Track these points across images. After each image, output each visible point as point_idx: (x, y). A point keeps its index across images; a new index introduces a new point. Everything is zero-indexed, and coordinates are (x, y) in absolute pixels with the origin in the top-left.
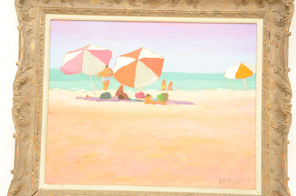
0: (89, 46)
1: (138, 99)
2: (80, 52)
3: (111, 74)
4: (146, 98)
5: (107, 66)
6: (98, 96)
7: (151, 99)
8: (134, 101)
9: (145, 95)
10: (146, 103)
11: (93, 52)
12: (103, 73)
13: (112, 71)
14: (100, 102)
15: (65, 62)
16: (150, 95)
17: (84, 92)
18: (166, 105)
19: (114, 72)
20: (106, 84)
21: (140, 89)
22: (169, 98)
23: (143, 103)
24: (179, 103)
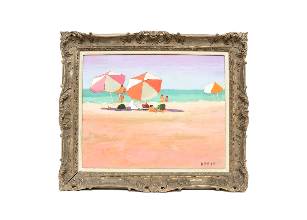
0: (109, 72)
1: (144, 108)
2: (103, 76)
3: (125, 91)
4: (150, 107)
5: (122, 86)
6: (116, 107)
7: (153, 108)
8: (141, 110)
9: (149, 106)
10: (149, 112)
11: (111, 76)
12: (119, 91)
13: (125, 89)
14: (118, 111)
15: (93, 84)
16: (152, 106)
17: (106, 104)
18: (164, 113)
19: (127, 90)
20: (122, 98)
21: (146, 102)
22: (166, 108)
23: (148, 111)
24: (173, 111)
